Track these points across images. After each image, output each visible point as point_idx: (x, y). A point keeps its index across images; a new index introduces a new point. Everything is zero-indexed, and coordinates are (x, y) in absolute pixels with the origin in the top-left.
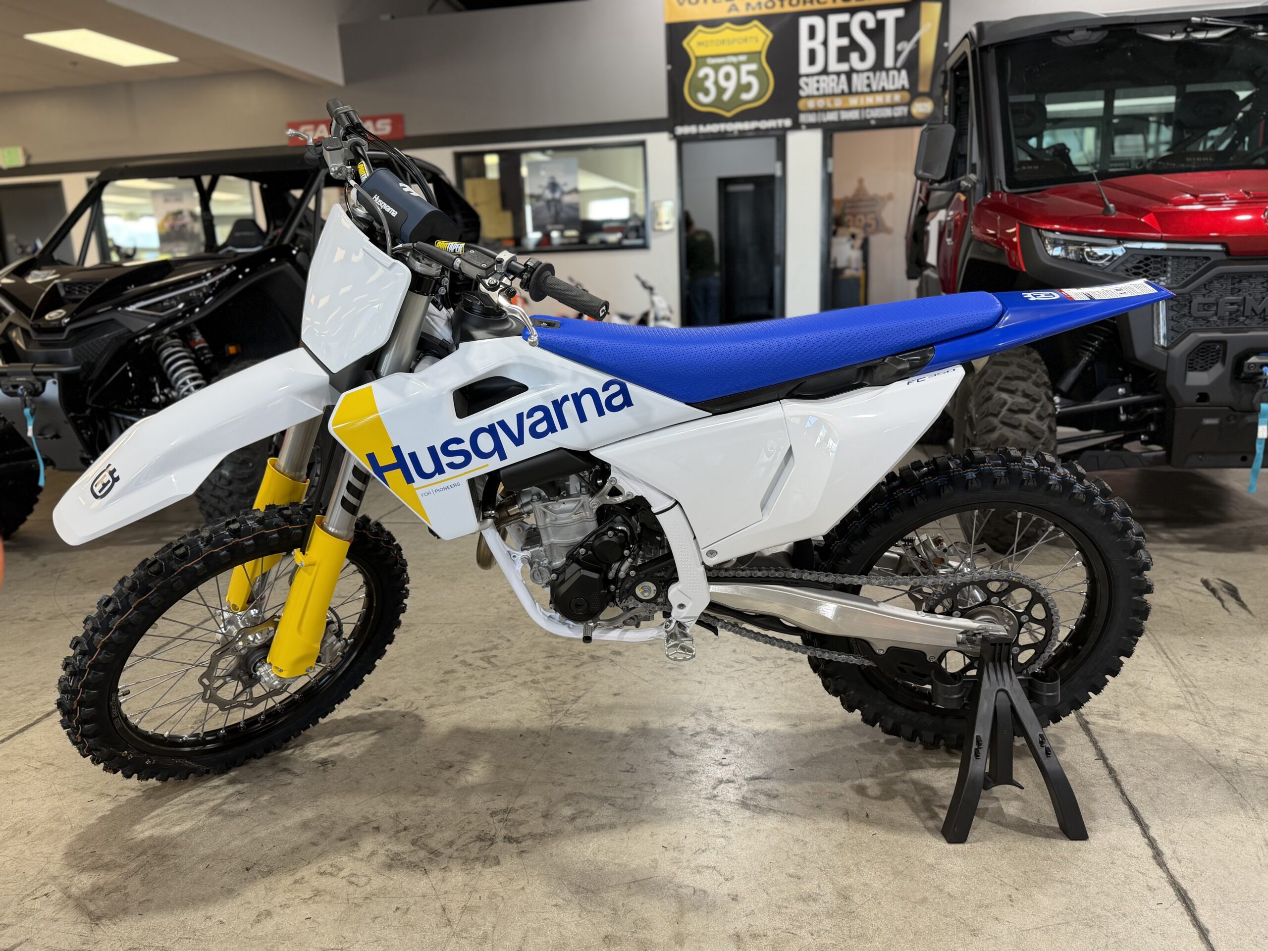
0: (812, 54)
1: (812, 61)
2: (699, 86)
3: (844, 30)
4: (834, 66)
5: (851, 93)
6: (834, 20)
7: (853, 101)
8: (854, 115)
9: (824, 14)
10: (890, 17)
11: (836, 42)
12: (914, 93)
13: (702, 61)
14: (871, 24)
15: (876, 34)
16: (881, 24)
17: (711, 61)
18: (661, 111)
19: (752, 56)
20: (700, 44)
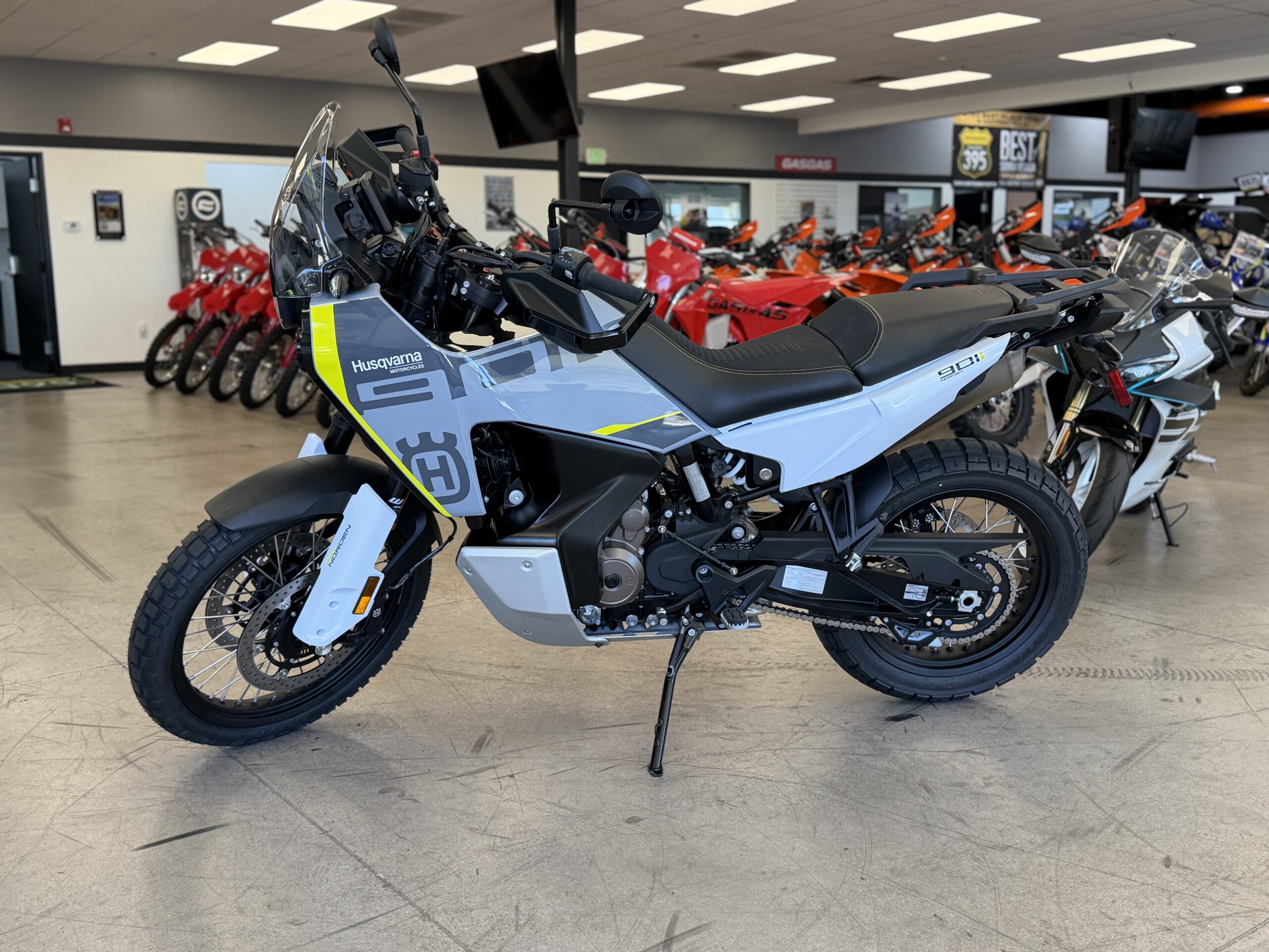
0: (1005, 150)
1: (1005, 153)
2: (964, 160)
3: (1016, 140)
4: (1013, 158)
5: (1017, 172)
6: (1014, 133)
7: (1018, 176)
8: (1017, 184)
9: (1010, 130)
10: (1032, 136)
11: (1014, 146)
12: (1036, 175)
13: (966, 147)
14: (1025, 139)
15: (1027, 144)
16: (1028, 139)
17: (970, 148)
18: (947, 171)
19: (985, 148)
20: (968, 138)
